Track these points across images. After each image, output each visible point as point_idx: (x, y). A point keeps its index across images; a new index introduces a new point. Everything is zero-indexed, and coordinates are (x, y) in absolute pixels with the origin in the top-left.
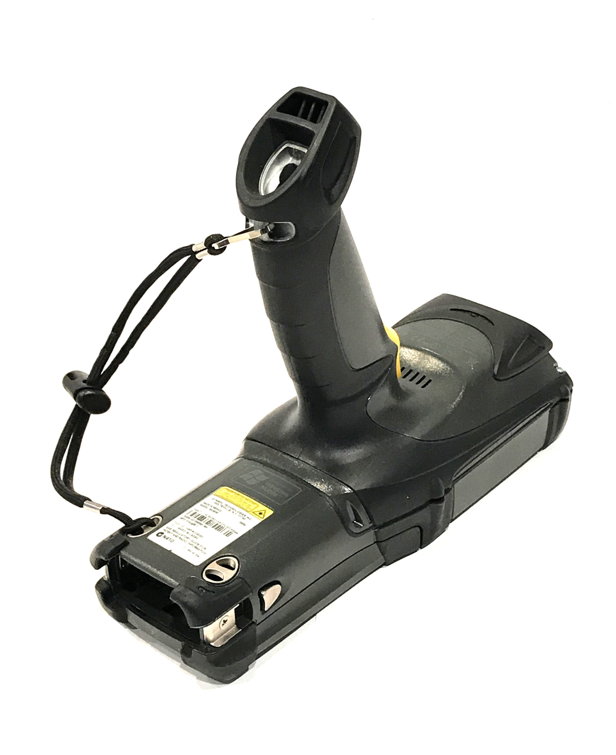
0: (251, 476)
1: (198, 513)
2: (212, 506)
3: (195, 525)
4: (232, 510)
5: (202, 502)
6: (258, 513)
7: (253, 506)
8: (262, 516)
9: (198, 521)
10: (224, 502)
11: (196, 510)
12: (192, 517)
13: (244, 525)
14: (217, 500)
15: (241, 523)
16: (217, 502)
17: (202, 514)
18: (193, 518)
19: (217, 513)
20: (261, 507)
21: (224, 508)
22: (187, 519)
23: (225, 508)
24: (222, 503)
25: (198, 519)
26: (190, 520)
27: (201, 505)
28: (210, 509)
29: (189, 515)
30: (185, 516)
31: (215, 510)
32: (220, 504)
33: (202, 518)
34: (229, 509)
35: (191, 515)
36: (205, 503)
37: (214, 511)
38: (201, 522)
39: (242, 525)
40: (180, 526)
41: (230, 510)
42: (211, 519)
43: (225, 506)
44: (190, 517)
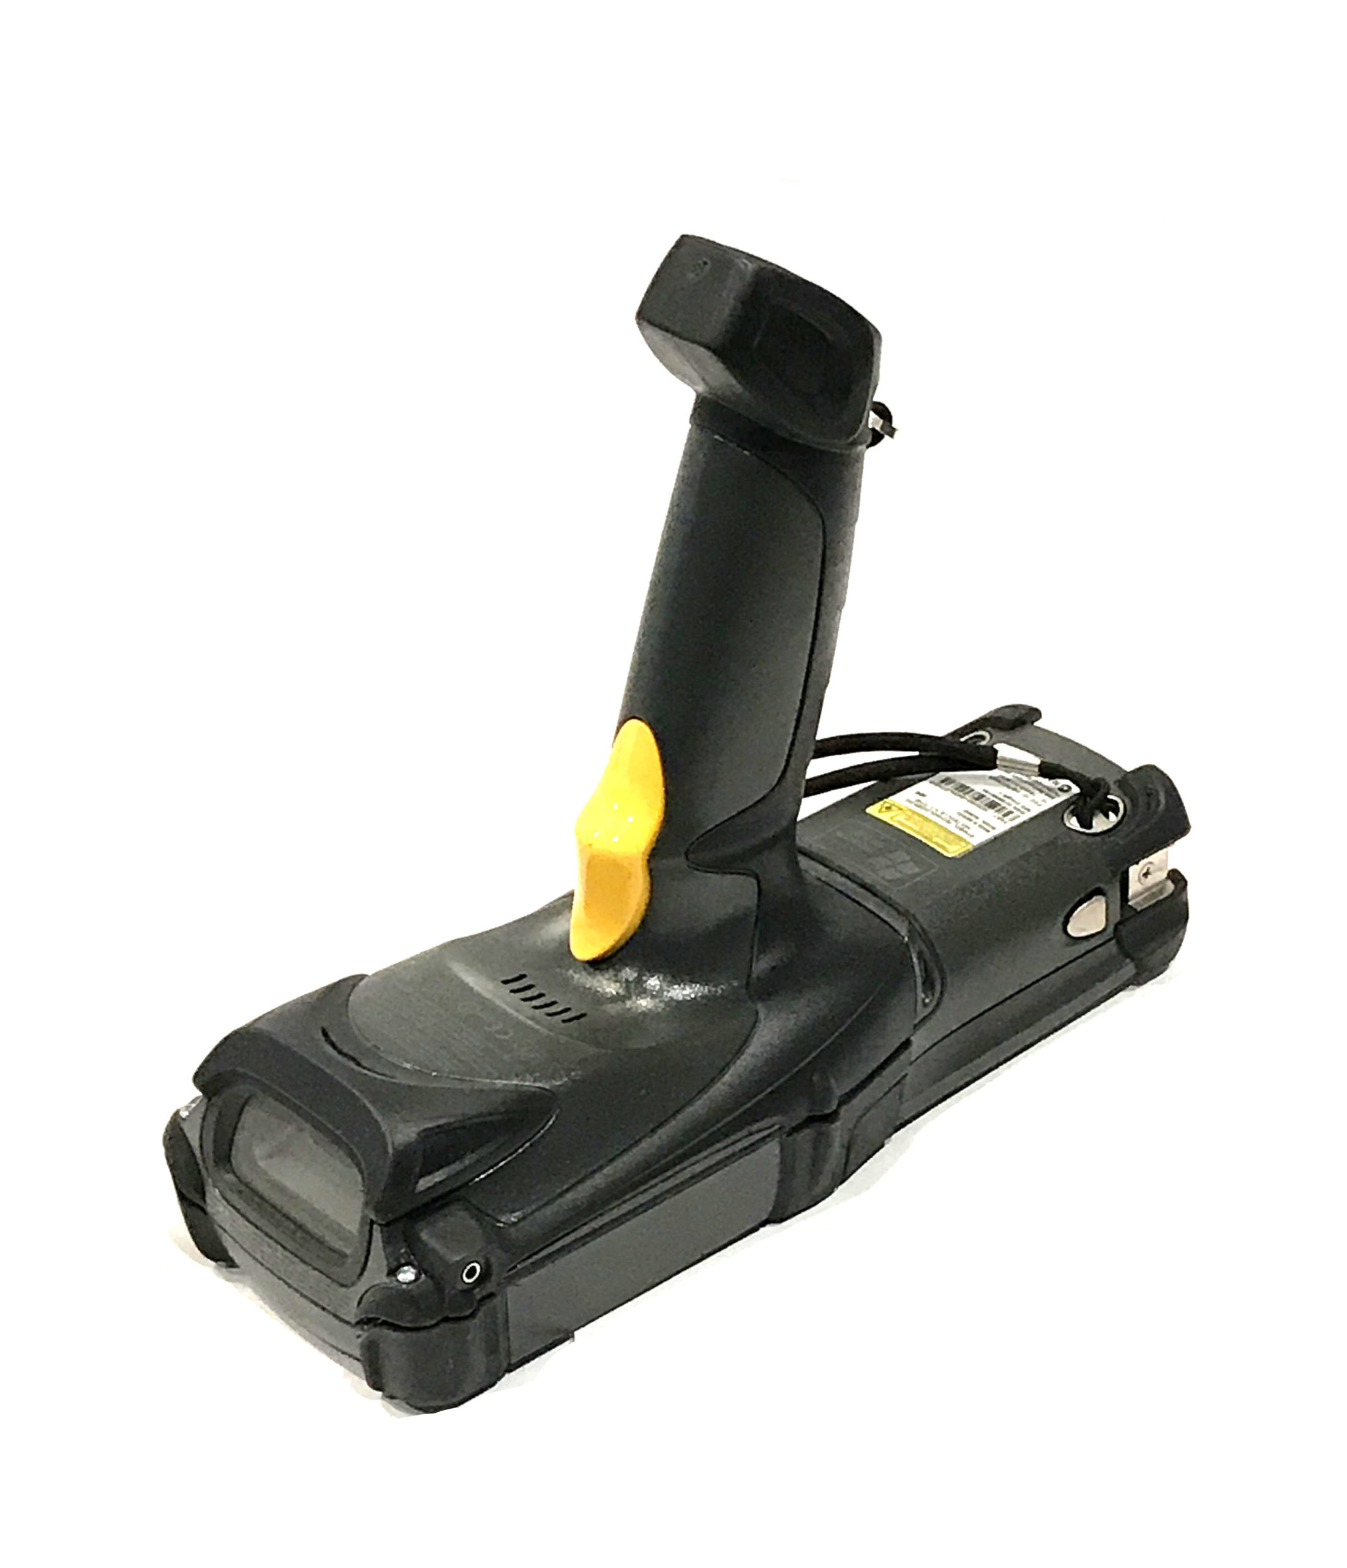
0: (900, 867)
1: (1000, 815)
2: (975, 823)
3: (1005, 796)
4: (939, 813)
5: (993, 834)
6: (893, 808)
7: (902, 818)
8: (888, 805)
9: (1000, 802)
10: (951, 827)
11: (1002, 820)
12: (1010, 808)
13: (918, 793)
14: (966, 832)
15: (923, 795)
16: (966, 829)
17: (991, 812)
18: (1007, 806)
19: (966, 812)
20: (885, 817)
21: (953, 817)
22: (1019, 807)
23: (950, 817)
24: (956, 827)
25: (999, 805)
26: (1014, 804)
27: (994, 828)
28: (977, 818)
29: (1016, 813)
30: (1023, 813)
31: (969, 816)
32: (960, 825)
33: (992, 805)
34: (943, 816)
35: (1011, 812)
36: (988, 831)
37: (971, 814)
38: (993, 798)
39: (921, 792)
40: (1031, 797)
41: (943, 813)
42: (978, 802)
43: (951, 821)
44: (1013, 810)
